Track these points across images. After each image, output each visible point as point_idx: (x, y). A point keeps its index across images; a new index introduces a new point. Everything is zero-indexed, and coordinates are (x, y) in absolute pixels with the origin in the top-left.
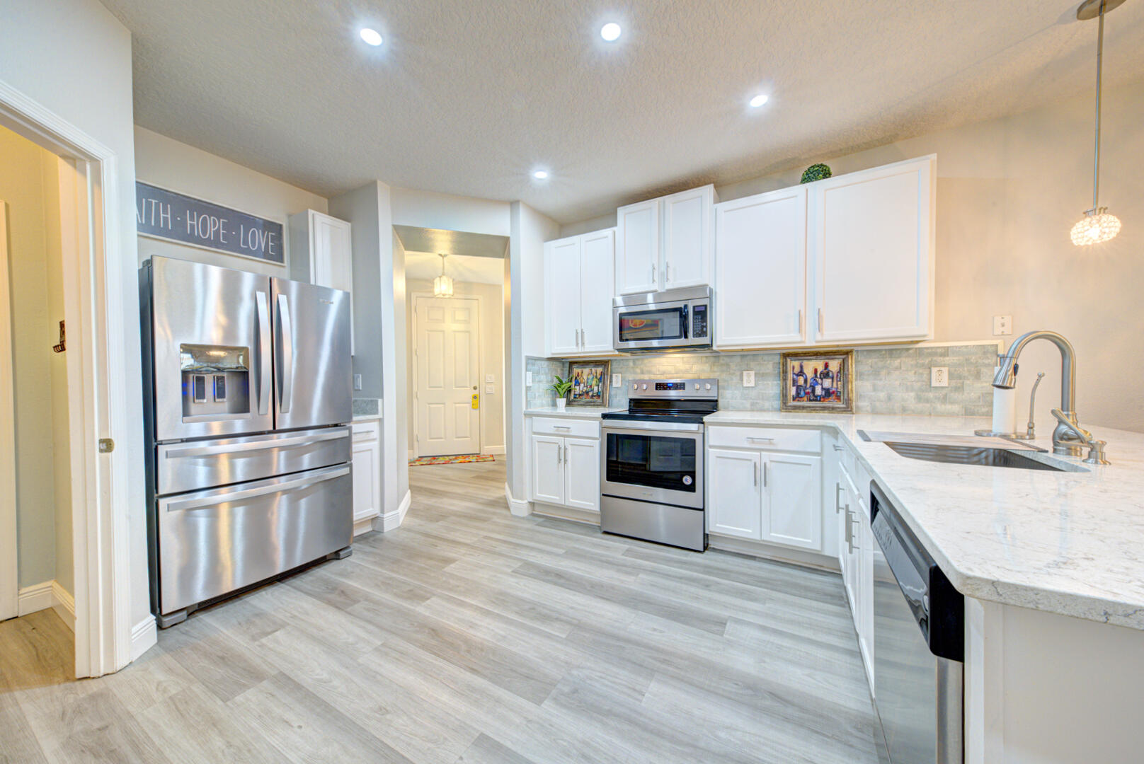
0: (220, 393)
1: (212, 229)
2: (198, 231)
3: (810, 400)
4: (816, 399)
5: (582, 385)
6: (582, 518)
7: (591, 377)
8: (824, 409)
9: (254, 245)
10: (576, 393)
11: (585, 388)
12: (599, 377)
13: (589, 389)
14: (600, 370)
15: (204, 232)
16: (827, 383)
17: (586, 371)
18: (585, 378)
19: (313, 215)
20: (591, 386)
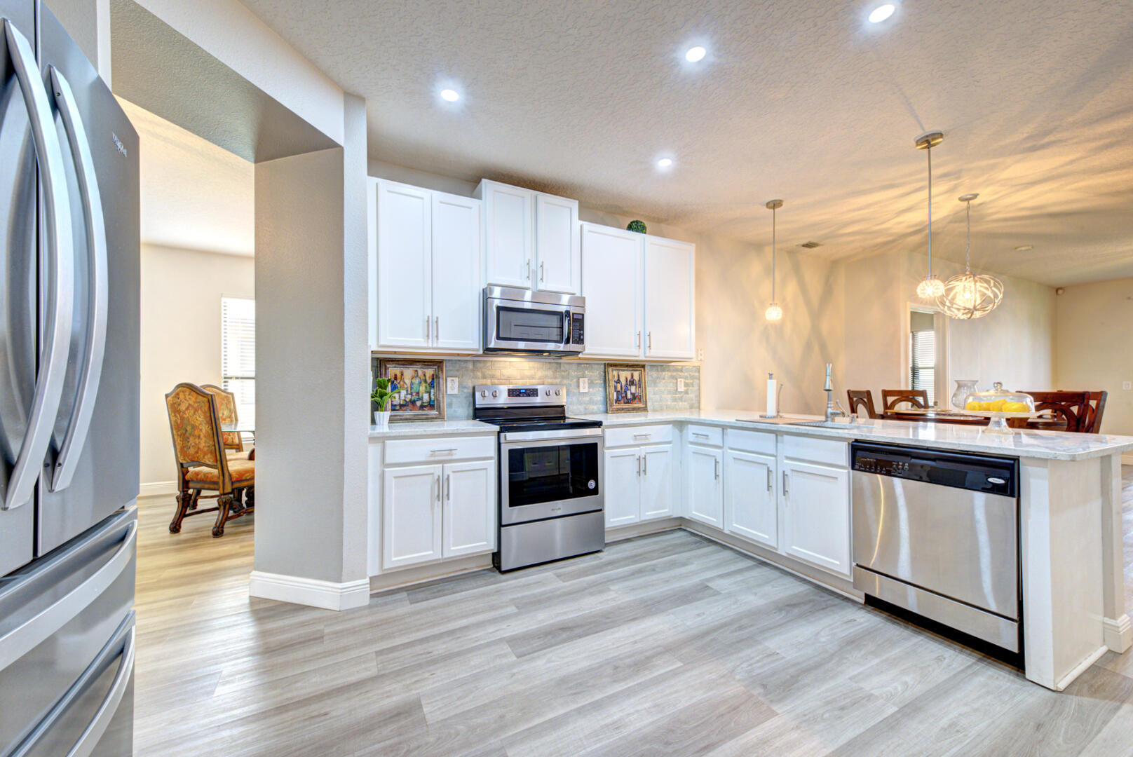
3: (625, 403)
4: (628, 402)
5: (403, 392)
6: (458, 568)
7: (416, 381)
8: (634, 409)
10: (394, 403)
11: (409, 396)
12: (429, 381)
13: (415, 397)
14: (430, 372)
17: (408, 372)
18: (408, 381)
20: (418, 393)
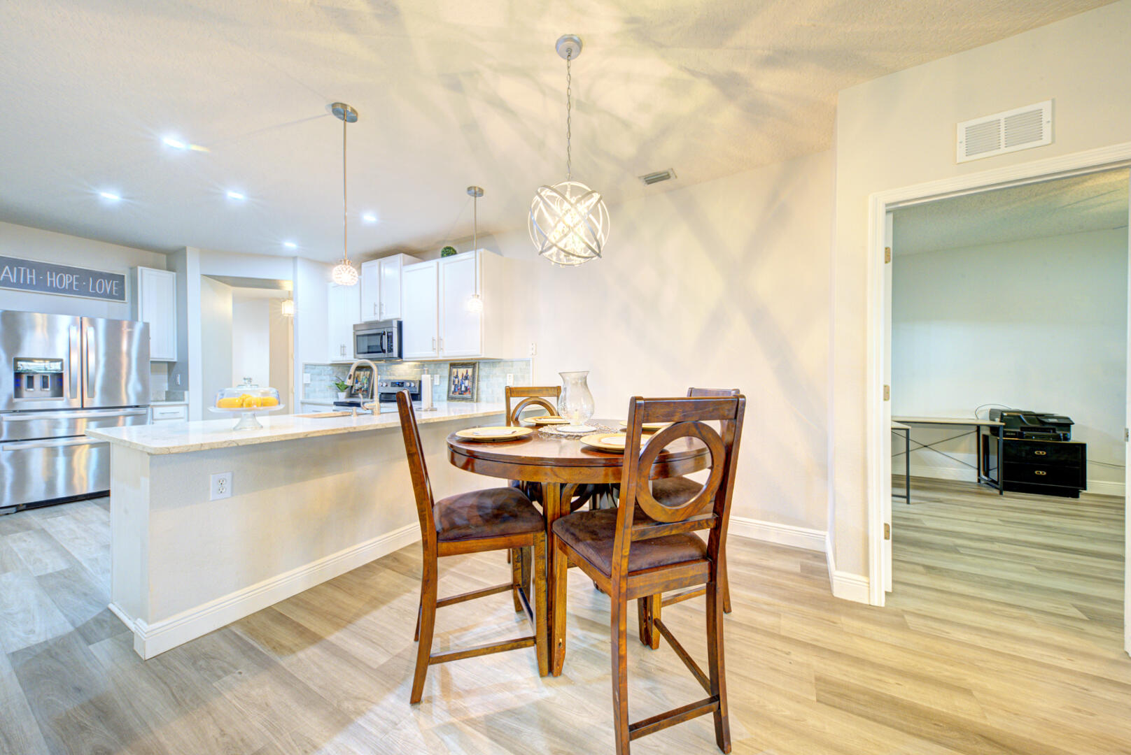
0: (45, 385)
1: (67, 282)
2: (56, 283)
3: (459, 394)
4: (462, 393)
5: (359, 383)
7: (364, 378)
9: (100, 289)
11: (361, 385)
12: (368, 377)
14: (368, 373)
15: (61, 285)
16: (467, 383)
18: (361, 378)
19: (142, 270)
